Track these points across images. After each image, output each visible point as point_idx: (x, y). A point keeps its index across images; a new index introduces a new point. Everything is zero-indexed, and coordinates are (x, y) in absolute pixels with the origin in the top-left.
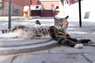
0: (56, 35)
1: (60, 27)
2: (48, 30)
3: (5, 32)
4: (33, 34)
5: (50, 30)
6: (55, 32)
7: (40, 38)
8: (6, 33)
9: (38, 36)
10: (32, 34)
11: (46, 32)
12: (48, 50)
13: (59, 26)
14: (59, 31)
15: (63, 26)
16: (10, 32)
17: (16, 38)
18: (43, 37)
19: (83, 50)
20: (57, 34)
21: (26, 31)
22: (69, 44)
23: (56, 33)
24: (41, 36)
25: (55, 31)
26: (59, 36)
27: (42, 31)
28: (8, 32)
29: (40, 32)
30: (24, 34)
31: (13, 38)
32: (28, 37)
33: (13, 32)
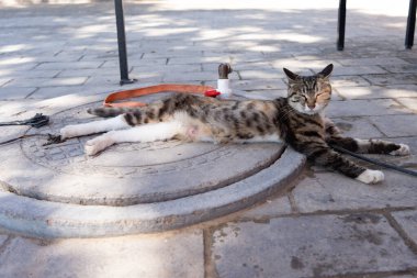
0: (298, 136)
1: (307, 109)
2: (274, 121)
3: (134, 120)
4: (227, 132)
5: (278, 119)
6: (293, 122)
7: (248, 141)
8: (139, 124)
9: (242, 137)
10: (223, 131)
11: (268, 127)
12: (286, 198)
13: (303, 105)
14: (306, 121)
15: (317, 104)
16: (150, 121)
17: (173, 139)
18: (258, 138)
19: (385, 192)
20: (301, 133)
21: (204, 120)
22: (342, 168)
23: (296, 127)
24: (252, 137)
25: (293, 119)
26: (308, 139)
27: (255, 124)
28: (146, 122)
29: (248, 124)
30: (196, 128)
31: (166, 140)
32: (210, 139)
33: (161, 120)
